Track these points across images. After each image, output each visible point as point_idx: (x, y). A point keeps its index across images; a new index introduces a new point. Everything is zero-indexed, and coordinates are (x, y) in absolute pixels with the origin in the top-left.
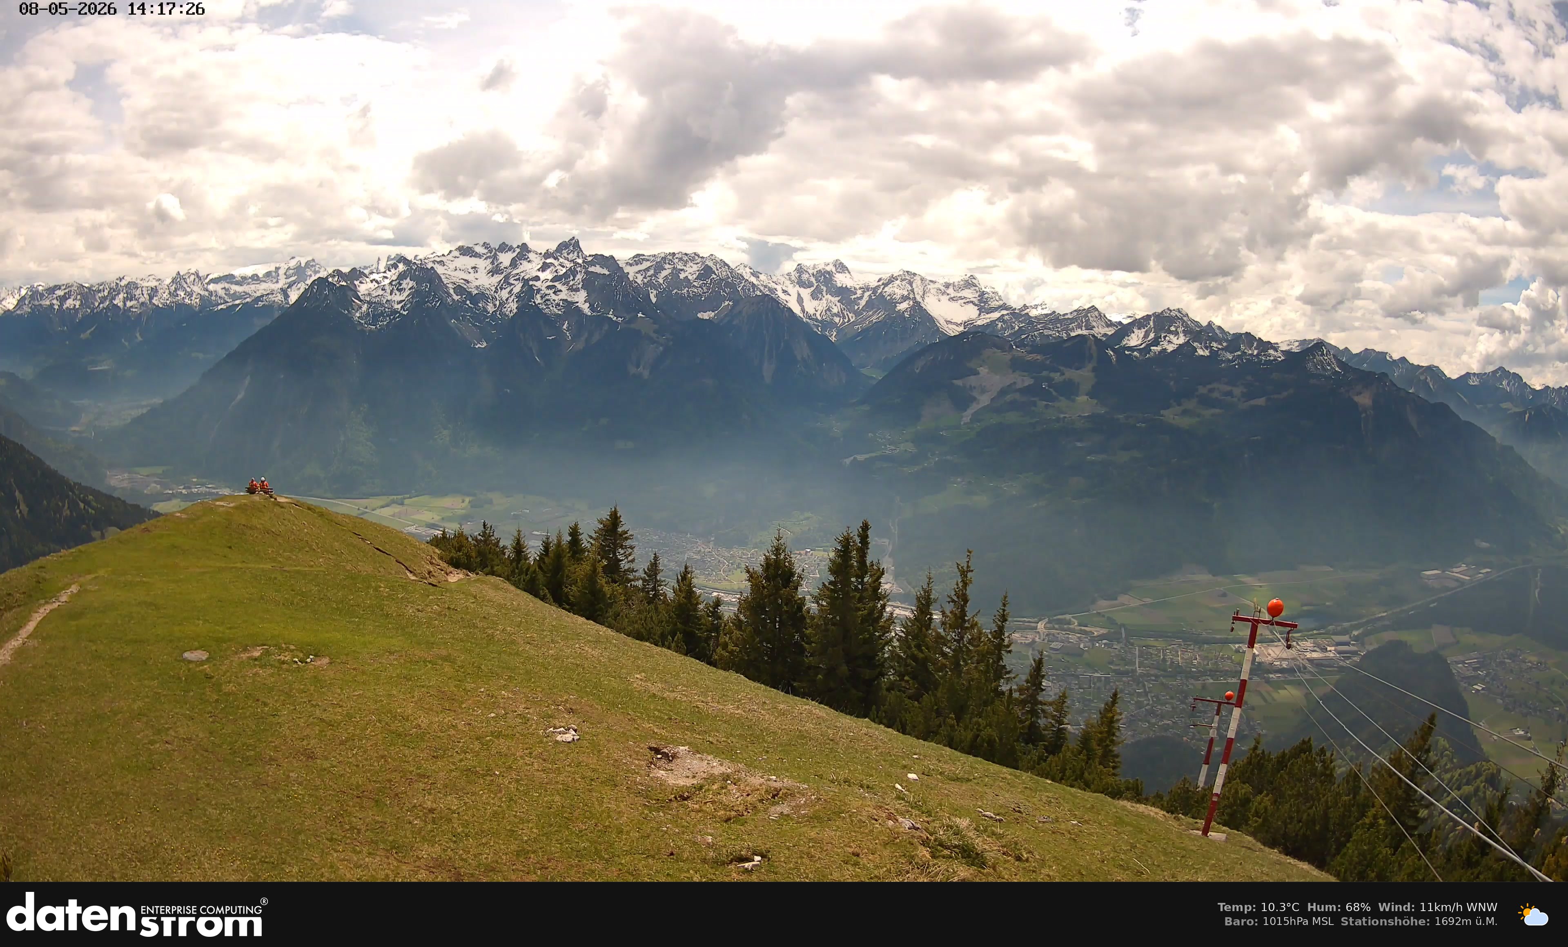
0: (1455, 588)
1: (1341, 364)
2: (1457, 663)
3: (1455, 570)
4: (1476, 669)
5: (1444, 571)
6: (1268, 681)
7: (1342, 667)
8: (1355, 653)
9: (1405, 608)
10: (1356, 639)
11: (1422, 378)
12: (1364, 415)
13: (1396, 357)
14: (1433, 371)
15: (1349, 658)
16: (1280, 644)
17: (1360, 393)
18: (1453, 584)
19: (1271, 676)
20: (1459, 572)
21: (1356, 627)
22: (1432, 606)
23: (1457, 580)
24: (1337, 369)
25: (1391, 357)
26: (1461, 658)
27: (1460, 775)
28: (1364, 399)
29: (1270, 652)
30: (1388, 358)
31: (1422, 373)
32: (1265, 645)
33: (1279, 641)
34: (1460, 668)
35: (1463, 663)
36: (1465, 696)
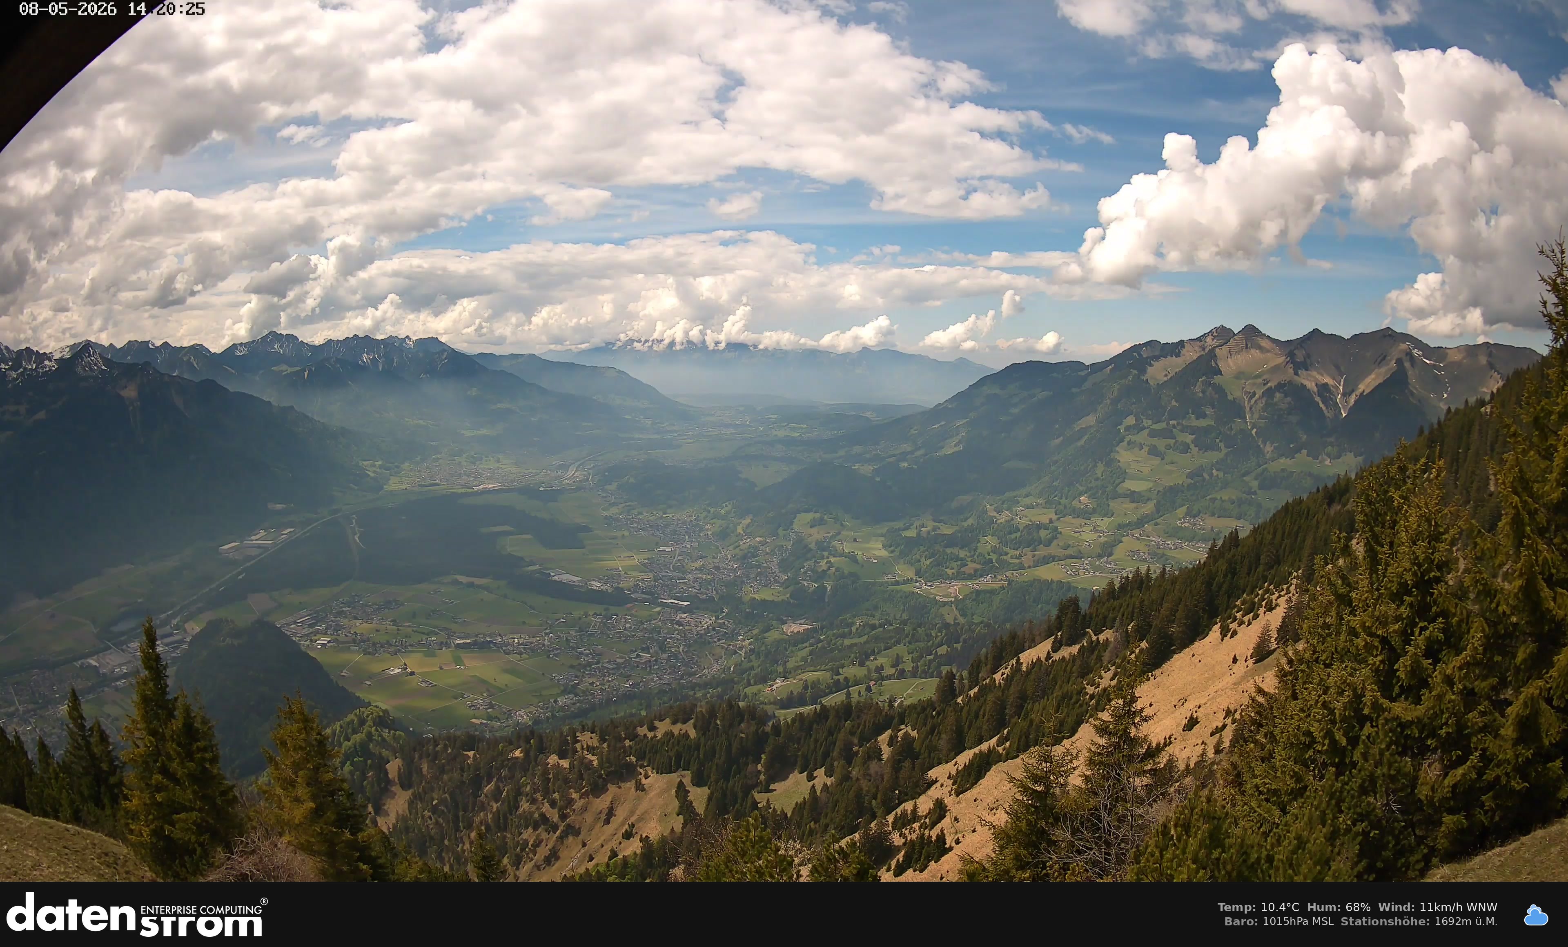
0: (260, 555)
1: (107, 362)
2: (288, 625)
3: (253, 538)
4: (311, 626)
5: (242, 542)
6: (117, 689)
7: (174, 657)
8: (182, 642)
9: (213, 586)
10: (177, 627)
11: (185, 359)
12: (131, 408)
13: (158, 343)
14: (198, 350)
15: (177, 647)
16: (112, 650)
17: (126, 387)
18: (254, 552)
19: (118, 683)
20: (259, 538)
21: (173, 616)
22: (240, 577)
23: (259, 547)
24: (103, 367)
25: (153, 345)
26: (291, 619)
27: (341, 727)
28: (130, 392)
29: (108, 661)
30: (151, 346)
31: (185, 355)
32: (101, 655)
33: (111, 648)
34: (293, 628)
35: (295, 623)
36: (312, 654)
